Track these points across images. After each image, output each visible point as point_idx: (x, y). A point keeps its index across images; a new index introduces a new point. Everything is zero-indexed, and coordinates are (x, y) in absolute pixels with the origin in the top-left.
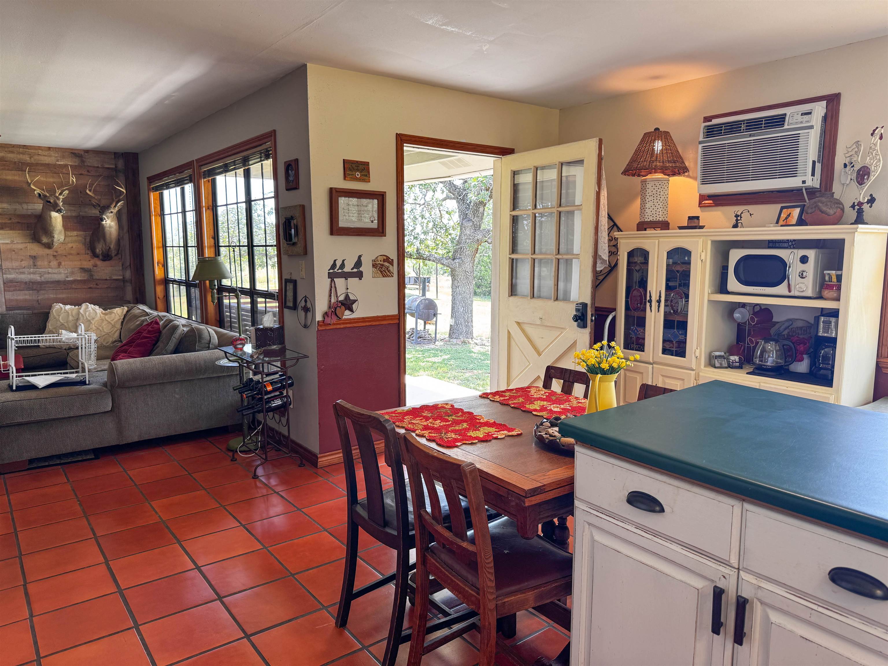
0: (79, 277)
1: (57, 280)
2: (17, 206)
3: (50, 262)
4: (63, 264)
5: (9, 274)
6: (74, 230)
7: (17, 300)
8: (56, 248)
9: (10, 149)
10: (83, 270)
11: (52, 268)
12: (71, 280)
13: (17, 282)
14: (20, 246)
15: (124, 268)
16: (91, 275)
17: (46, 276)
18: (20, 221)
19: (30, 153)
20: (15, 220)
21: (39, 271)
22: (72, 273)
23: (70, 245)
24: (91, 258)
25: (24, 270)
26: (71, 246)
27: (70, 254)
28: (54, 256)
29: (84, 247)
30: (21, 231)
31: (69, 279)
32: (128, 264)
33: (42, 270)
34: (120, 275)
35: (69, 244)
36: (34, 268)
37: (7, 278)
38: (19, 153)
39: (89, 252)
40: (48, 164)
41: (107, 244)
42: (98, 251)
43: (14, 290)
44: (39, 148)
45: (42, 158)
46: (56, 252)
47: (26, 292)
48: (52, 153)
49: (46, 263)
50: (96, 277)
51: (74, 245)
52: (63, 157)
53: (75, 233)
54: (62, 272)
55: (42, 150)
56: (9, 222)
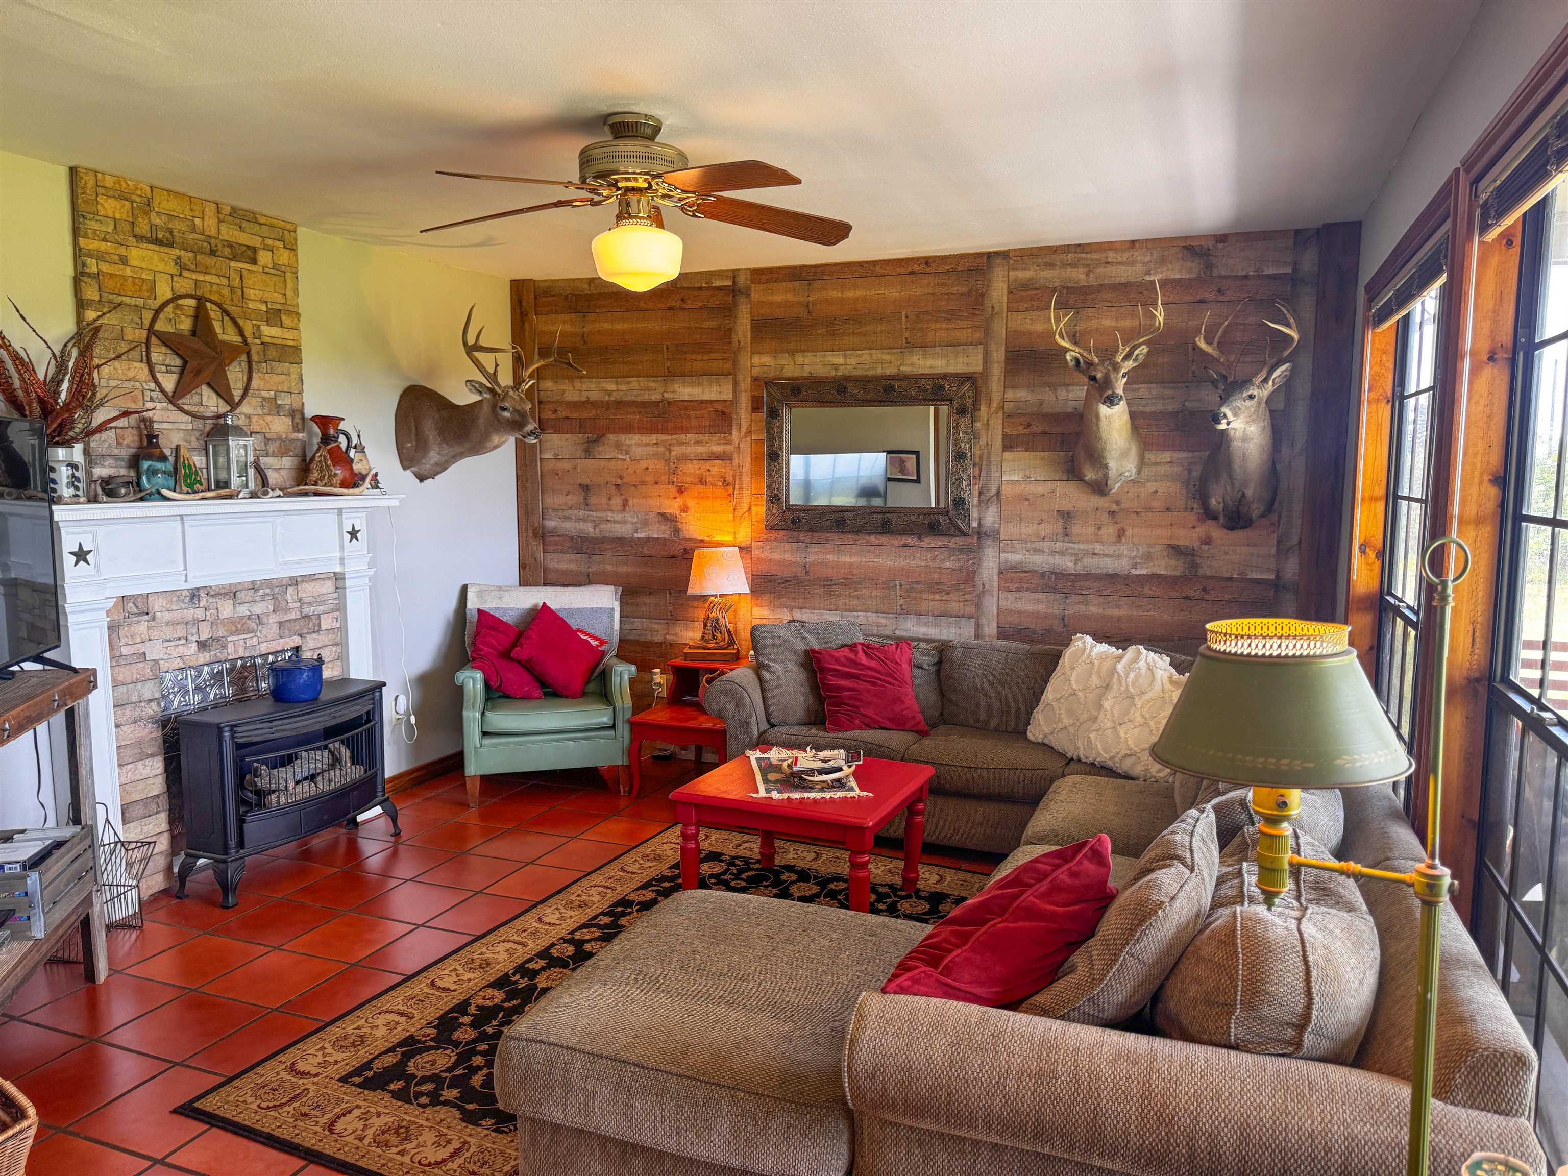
0: (1162, 566)
1: (1110, 571)
2: (1046, 395)
3: (1099, 528)
4: (1129, 533)
5: (1012, 552)
6: (1165, 447)
7: (1020, 612)
8: (1118, 493)
9: (1047, 259)
10: (1176, 550)
11: (1102, 543)
12: (1143, 575)
13: (1025, 572)
14: (1041, 489)
15: (1282, 551)
16: (1194, 566)
17: (1088, 561)
18: (1047, 429)
19: (1089, 262)
20: (1038, 427)
21: (1074, 549)
22: (1148, 557)
23: (1151, 487)
24: (1199, 520)
25: (1042, 543)
26: (1154, 489)
27: (1149, 509)
28: (1112, 513)
29: (1184, 491)
30: (1046, 454)
31: (1138, 572)
32: (1295, 540)
33: (1082, 546)
34: (1268, 570)
35: (1148, 485)
36: (1064, 541)
37: (1006, 561)
38: (1065, 265)
39: (1195, 506)
40: (1125, 285)
41: (1237, 486)
42: (1213, 501)
43: (1017, 590)
44: (1110, 246)
45: (1112, 270)
46: (1118, 503)
47: (1042, 596)
48: (1138, 255)
49: (1091, 530)
50: (1205, 570)
51: (1163, 487)
52: (1163, 261)
53: (1167, 456)
54: (1125, 552)
55: (1116, 250)
56: (1026, 431)
